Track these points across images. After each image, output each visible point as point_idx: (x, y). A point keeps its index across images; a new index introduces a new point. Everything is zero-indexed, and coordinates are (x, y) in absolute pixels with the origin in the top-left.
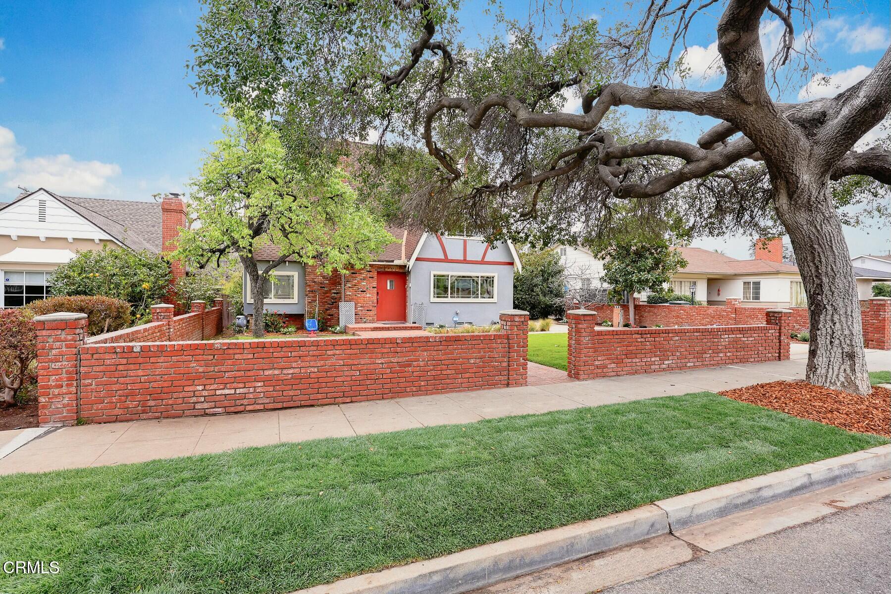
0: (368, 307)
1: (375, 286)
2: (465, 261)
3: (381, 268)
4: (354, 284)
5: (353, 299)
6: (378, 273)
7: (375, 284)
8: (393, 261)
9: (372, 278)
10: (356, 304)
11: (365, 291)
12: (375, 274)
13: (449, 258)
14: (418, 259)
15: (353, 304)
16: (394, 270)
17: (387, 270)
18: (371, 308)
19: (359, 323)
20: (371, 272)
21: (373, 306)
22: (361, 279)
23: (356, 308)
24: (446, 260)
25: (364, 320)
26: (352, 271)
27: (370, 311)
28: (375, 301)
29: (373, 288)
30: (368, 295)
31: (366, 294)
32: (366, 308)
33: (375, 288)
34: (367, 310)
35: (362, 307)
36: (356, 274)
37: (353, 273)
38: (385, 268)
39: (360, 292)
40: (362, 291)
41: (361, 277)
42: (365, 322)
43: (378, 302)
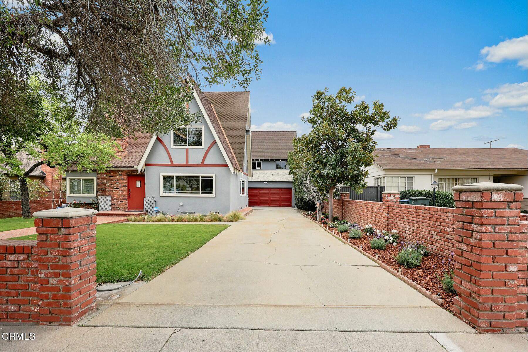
0: (121, 199)
1: (125, 185)
2: (187, 165)
3: (129, 172)
4: (111, 183)
5: (110, 194)
6: (128, 176)
7: (125, 183)
9: (123, 179)
10: (112, 198)
11: (118, 189)
12: (125, 177)
13: (174, 163)
14: (146, 165)
15: (109, 197)
19: (115, 210)
20: (122, 175)
21: (124, 199)
23: (112, 200)
24: (172, 165)
25: (119, 208)
26: (109, 175)
27: (123, 202)
28: (126, 195)
29: (124, 186)
30: (121, 191)
31: (119, 190)
32: (120, 200)
33: (125, 186)
34: (120, 202)
35: (116, 199)
36: (112, 176)
37: (110, 176)
38: (132, 172)
39: (115, 189)
40: (116, 189)
41: (115, 179)
42: (119, 210)
43: (129, 196)
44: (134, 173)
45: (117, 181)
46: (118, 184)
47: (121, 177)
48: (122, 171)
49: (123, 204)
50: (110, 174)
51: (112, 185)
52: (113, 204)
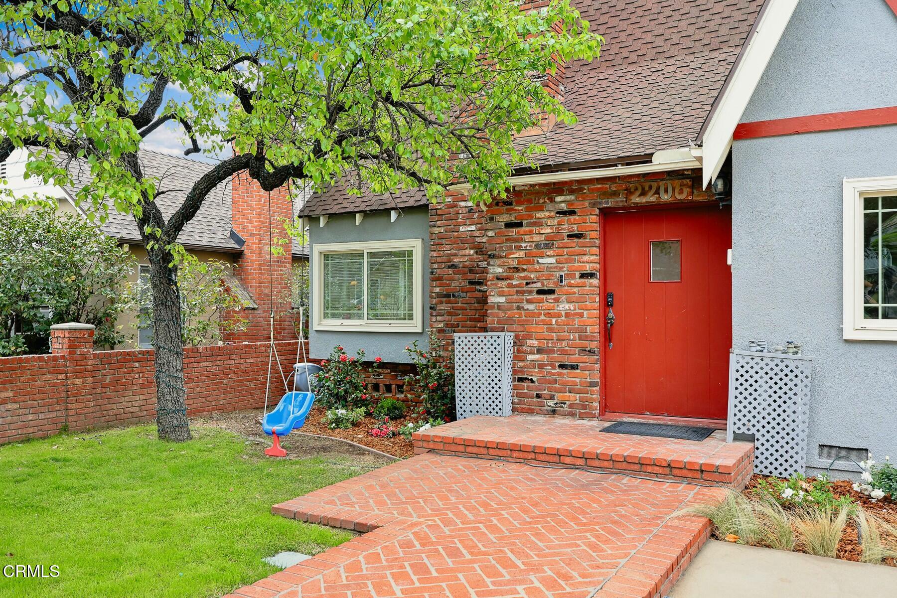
0: (563, 352)
1: (588, 268)
3: (615, 194)
4: (514, 264)
5: (509, 321)
6: (608, 216)
7: (591, 261)
8: (647, 159)
9: (579, 236)
10: (518, 342)
11: (551, 292)
12: (591, 223)
14: (743, 132)
15: (507, 339)
16: (666, 198)
17: (636, 199)
18: (575, 358)
19: (530, 412)
20: (573, 213)
21: (583, 351)
22: (538, 246)
23: (518, 355)
25: (551, 403)
26: (507, 218)
27: (574, 367)
28: (594, 329)
29: (583, 276)
30: (564, 307)
31: (557, 300)
32: (558, 359)
33: (591, 275)
34: (562, 366)
35: (539, 351)
36: (520, 225)
37: (509, 225)
38: (629, 192)
39: (535, 296)
40: (540, 292)
41: (536, 238)
42: (554, 412)
43: (607, 334)
44: (643, 194)
45: (547, 246)
46: (549, 268)
47: (569, 225)
48: (571, 192)
49: (576, 378)
50: (509, 211)
51: (517, 270)
52: (521, 380)
